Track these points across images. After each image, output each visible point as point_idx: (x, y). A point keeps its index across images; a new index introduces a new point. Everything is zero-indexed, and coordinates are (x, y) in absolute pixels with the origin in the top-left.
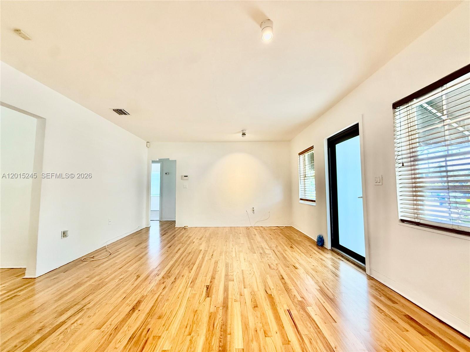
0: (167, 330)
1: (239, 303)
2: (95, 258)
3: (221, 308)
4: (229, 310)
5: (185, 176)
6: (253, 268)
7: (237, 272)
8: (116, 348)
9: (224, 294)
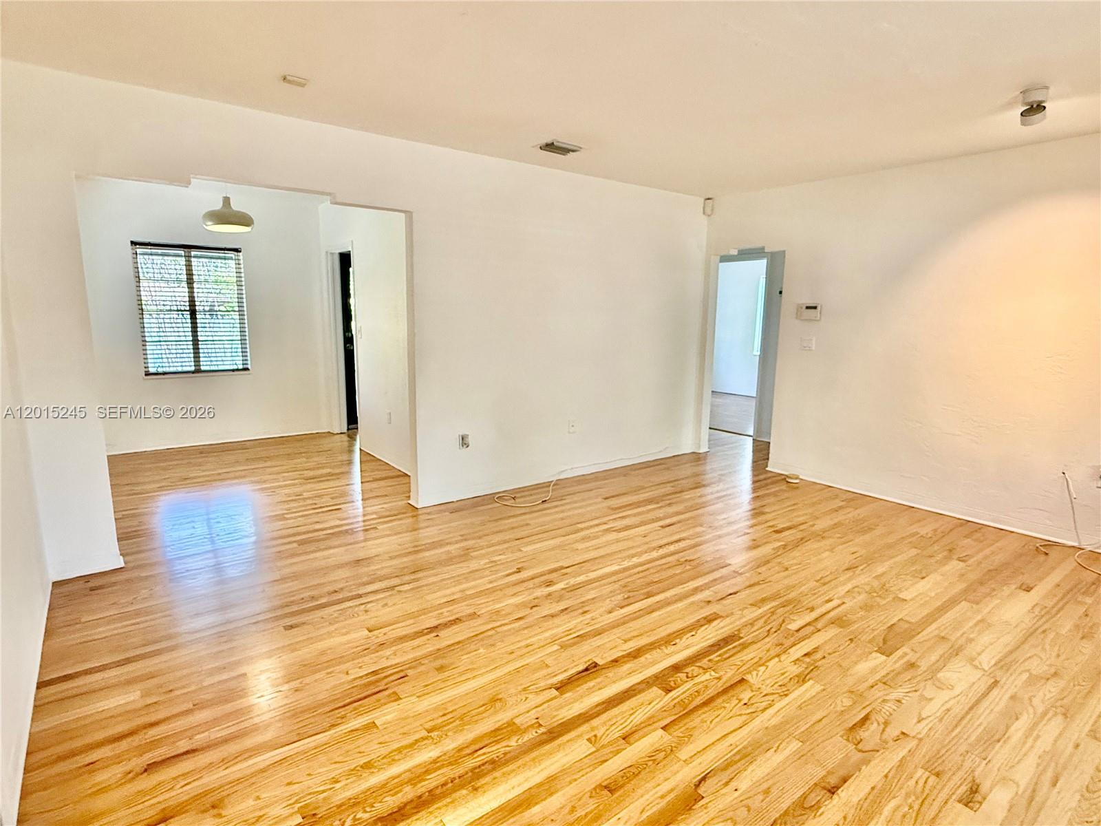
0: (418, 697)
1: (594, 749)
2: (517, 500)
3: (542, 730)
4: (547, 747)
5: (807, 308)
6: (786, 695)
7: (717, 675)
8: (347, 673)
9: (597, 706)
